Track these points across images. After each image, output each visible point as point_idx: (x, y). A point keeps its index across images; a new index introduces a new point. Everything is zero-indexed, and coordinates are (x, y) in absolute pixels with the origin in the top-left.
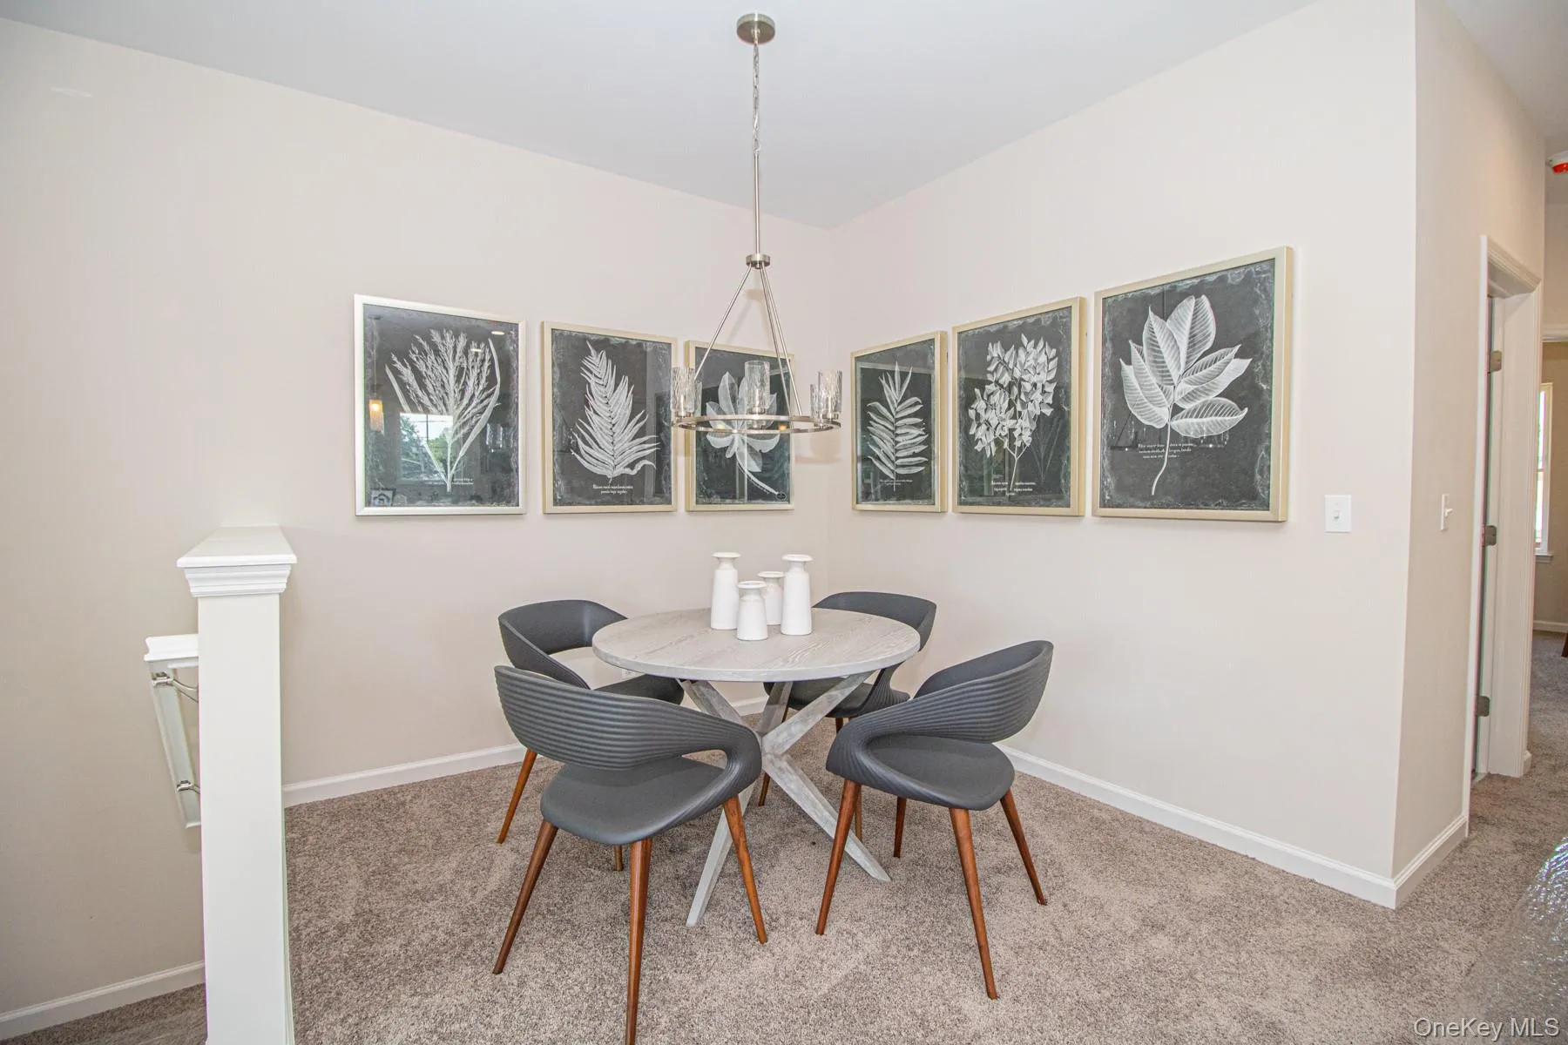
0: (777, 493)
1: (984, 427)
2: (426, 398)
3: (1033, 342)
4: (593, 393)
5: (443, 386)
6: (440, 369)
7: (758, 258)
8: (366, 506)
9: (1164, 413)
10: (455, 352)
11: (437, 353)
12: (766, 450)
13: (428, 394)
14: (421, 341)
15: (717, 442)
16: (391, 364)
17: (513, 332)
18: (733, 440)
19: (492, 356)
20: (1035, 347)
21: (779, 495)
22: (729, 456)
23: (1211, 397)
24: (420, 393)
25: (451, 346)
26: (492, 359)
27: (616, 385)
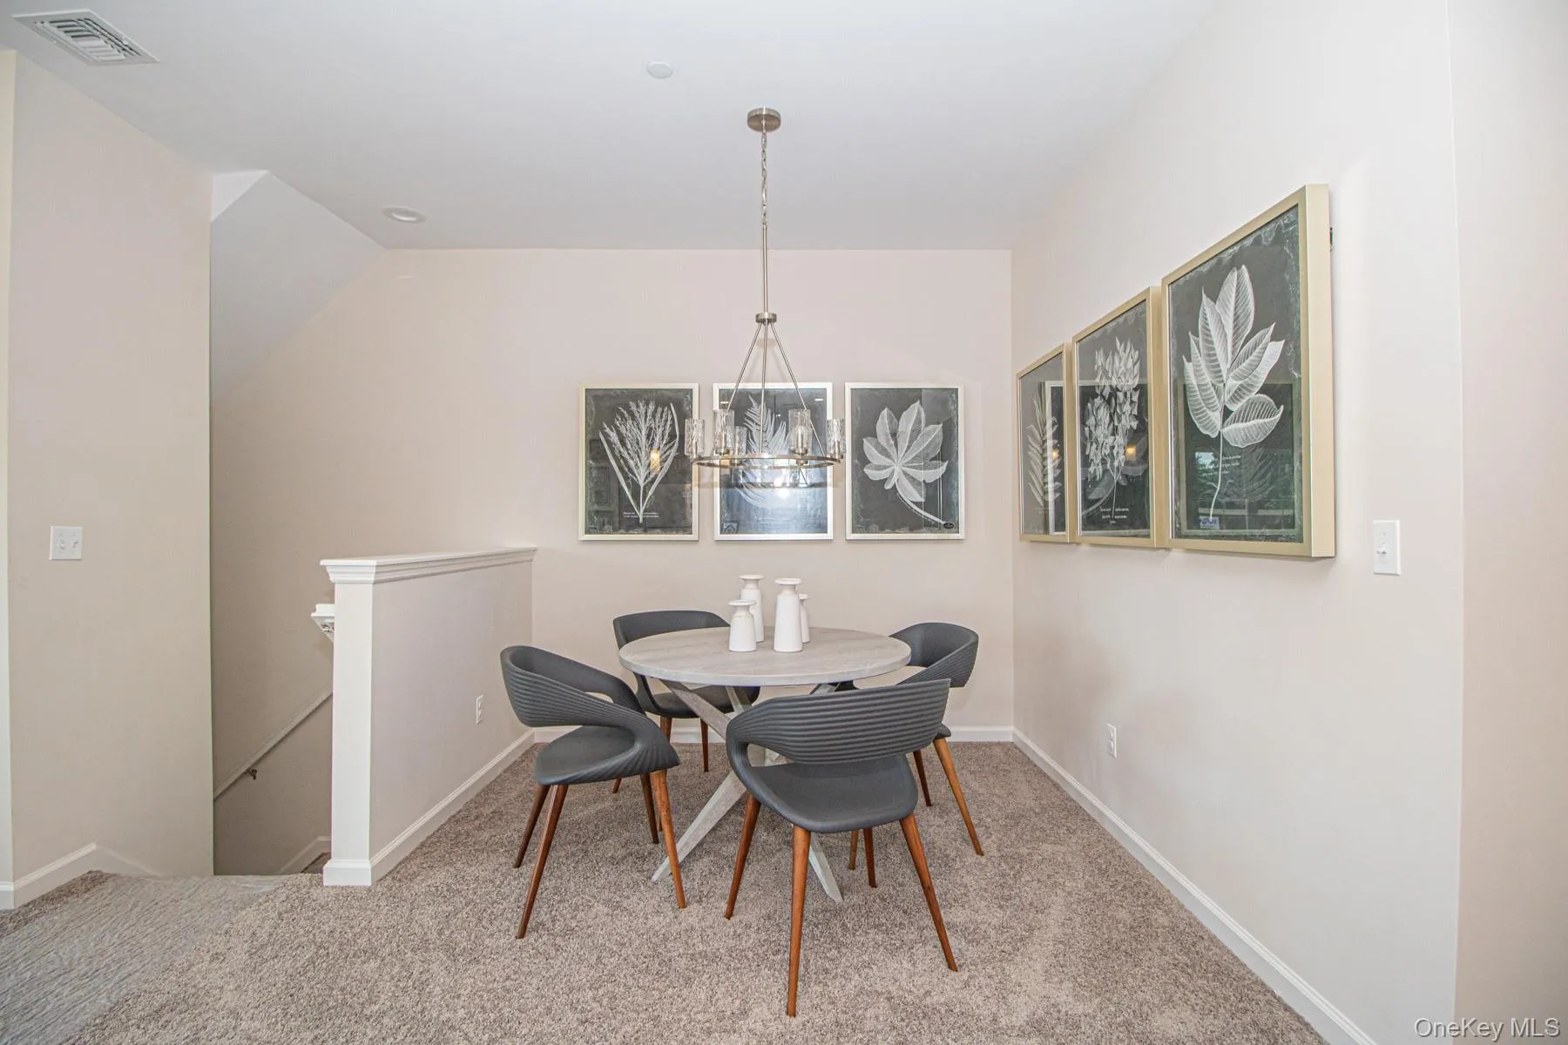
0: (943, 523)
1: (1094, 446)
2: (626, 453)
3: (1123, 345)
4: (755, 438)
5: (638, 443)
6: (636, 430)
7: (766, 316)
8: (586, 533)
9: (1216, 417)
10: (646, 416)
11: (634, 418)
12: (930, 480)
13: (627, 449)
14: (623, 411)
15: (873, 474)
16: (603, 429)
17: (688, 396)
18: (893, 473)
19: (673, 417)
20: (1125, 351)
21: (945, 525)
22: (888, 486)
23: (1253, 395)
24: (622, 449)
25: (644, 412)
26: (673, 419)
27: (775, 432)
